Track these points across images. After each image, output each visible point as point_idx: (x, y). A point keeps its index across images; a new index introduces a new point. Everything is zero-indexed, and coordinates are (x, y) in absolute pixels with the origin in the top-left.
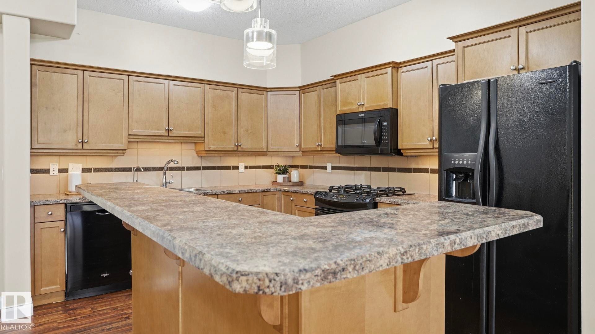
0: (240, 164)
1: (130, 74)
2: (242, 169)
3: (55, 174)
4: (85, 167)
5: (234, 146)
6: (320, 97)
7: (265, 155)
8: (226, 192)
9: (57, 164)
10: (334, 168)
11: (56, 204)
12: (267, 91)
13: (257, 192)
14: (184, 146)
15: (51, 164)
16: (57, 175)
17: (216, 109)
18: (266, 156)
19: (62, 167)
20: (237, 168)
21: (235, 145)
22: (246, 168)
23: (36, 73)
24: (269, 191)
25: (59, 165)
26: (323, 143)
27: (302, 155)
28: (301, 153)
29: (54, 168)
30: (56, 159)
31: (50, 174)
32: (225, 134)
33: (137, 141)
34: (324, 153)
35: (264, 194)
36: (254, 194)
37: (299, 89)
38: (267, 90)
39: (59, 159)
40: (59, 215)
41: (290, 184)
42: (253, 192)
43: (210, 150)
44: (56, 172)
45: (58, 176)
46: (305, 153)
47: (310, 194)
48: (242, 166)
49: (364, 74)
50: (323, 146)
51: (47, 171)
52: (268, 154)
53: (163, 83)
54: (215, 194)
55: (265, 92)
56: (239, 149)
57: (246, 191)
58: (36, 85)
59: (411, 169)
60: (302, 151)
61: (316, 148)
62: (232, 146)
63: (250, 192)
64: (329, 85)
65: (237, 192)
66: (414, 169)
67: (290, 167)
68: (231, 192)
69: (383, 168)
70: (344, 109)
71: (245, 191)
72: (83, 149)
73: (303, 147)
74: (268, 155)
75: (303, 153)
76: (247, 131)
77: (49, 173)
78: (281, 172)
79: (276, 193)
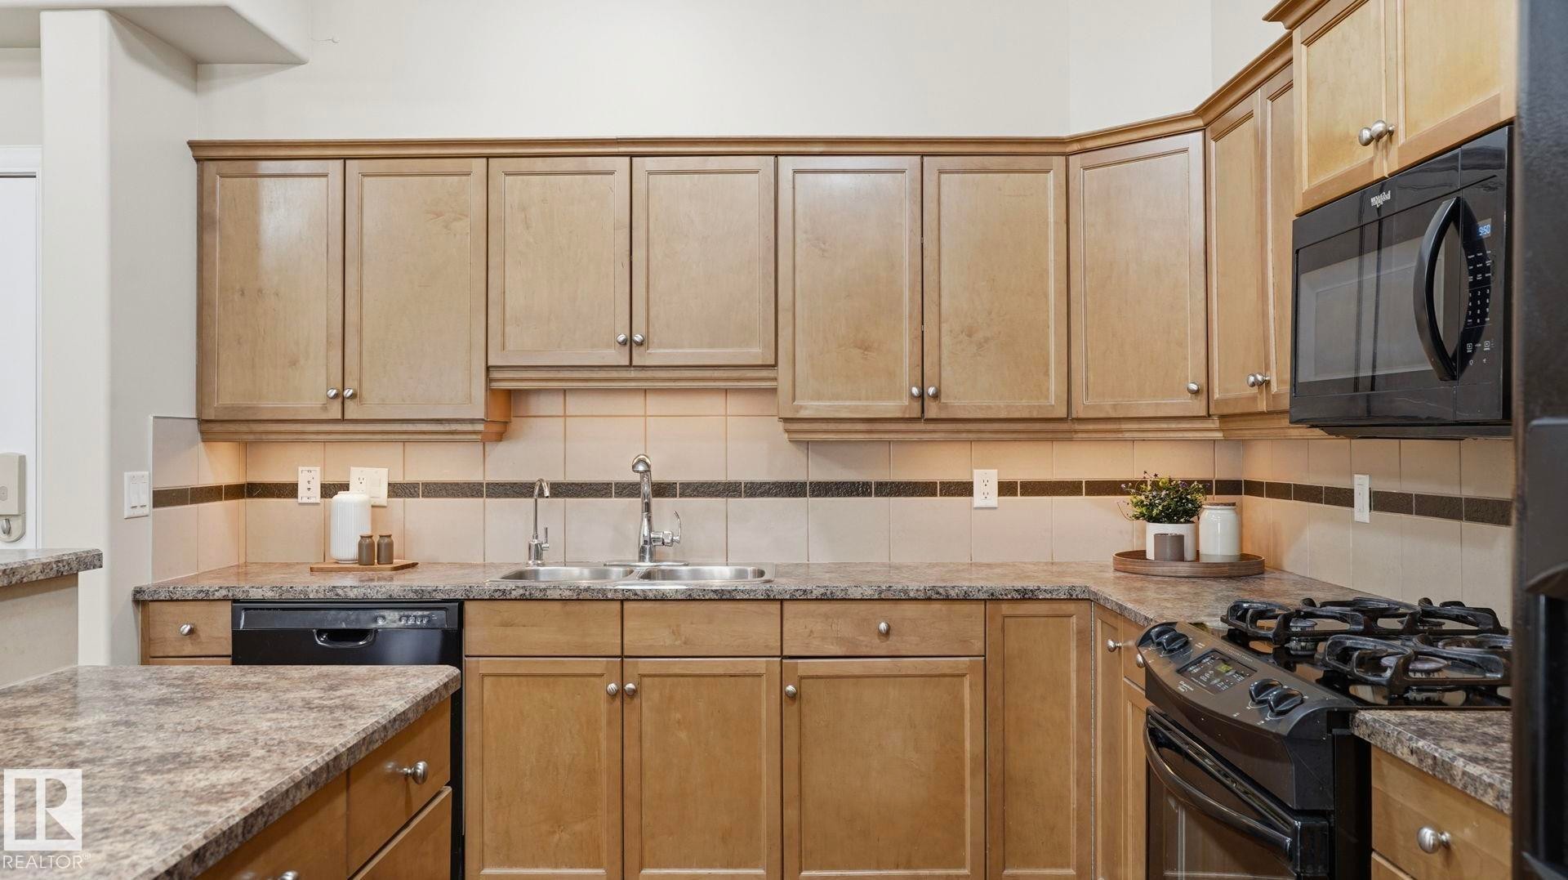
0: (976, 471)
1: (491, 150)
2: (985, 492)
3: (312, 500)
4: (399, 479)
5: (906, 402)
6: (1264, 144)
7: (1068, 435)
8: (816, 593)
9: (318, 469)
11: (202, 600)
13: (966, 598)
14: (736, 404)
15: (300, 469)
16: (317, 504)
17: (824, 251)
18: (1071, 440)
19: (332, 479)
20: (964, 489)
21: (912, 395)
22: (1006, 489)
23: (214, 187)
24: (1029, 599)
25: (324, 472)
26: (1274, 374)
27: (1219, 435)
29: (309, 482)
30: (317, 451)
31: (300, 500)
32: (866, 349)
33: (565, 390)
35: (1005, 608)
36: (957, 607)
39: (324, 454)
40: (216, 638)
41: (1183, 568)
42: (948, 599)
43: (798, 416)
44: (315, 495)
45: (322, 505)
48: (985, 482)
51: (288, 490)
52: (1076, 432)
53: (609, 168)
54: (768, 600)
55: (1059, 161)
56: (932, 411)
57: (912, 595)
58: (214, 223)
60: (1222, 417)
61: (1254, 399)
62: (901, 399)
63: (929, 599)
65: (869, 593)
67: (1207, 487)
68: (840, 595)
70: (1323, 178)
71: (906, 592)
72: (343, 420)
74: (1080, 435)
76: (970, 336)
77: (296, 497)
78: (1155, 512)
79: (1071, 607)
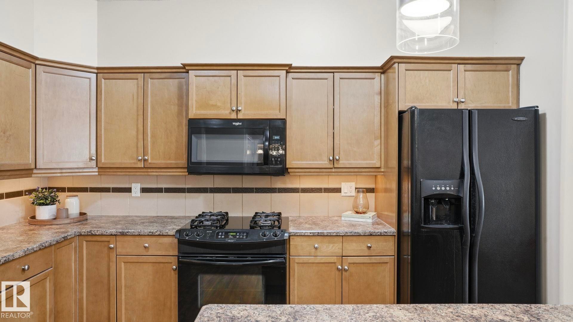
10: (144, 190)
12: (36, 64)
28: (96, 170)
34: (149, 170)
37: (96, 71)
38: (37, 62)
46: (103, 170)
47: (159, 235)
49: (242, 71)
50: (150, 161)
59: (276, 188)
64: (163, 75)
66: (279, 189)
69: (233, 188)
73: (103, 161)
75: (100, 170)
